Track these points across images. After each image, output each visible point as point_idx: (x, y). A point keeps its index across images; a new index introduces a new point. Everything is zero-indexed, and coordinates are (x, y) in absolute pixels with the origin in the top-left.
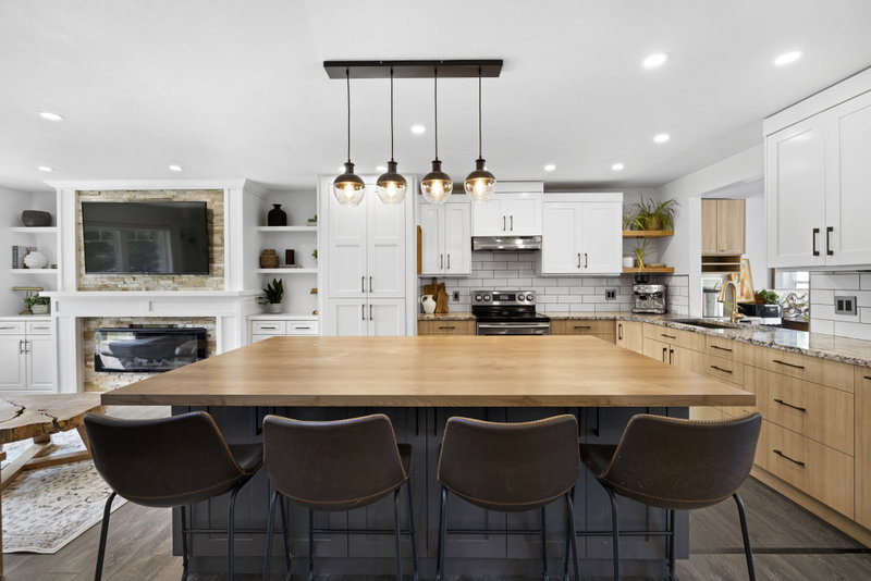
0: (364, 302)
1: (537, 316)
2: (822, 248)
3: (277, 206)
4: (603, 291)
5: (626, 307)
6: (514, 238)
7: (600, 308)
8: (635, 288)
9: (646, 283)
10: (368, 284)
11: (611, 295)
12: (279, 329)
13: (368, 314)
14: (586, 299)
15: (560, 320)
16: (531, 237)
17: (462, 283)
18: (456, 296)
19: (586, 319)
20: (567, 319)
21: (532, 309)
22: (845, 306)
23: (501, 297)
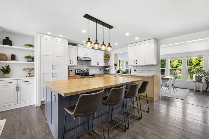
0: (53, 72)
1: (89, 75)
2: (136, 63)
3: (7, 38)
4: (99, 69)
5: (103, 72)
6: (86, 58)
7: (99, 73)
8: (105, 69)
9: (106, 68)
10: (54, 67)
11: (100, 70)
12: (14, 83)
13: (54, 75)
14: (97, 71)
15: (96, 75)
16: (89, 58)
17: (73, 67)
18: (72, 71)
19: (100, 75)
20: (97, 75)
21: (88, 73)
22: (135, 70)
23: (82, 71)
